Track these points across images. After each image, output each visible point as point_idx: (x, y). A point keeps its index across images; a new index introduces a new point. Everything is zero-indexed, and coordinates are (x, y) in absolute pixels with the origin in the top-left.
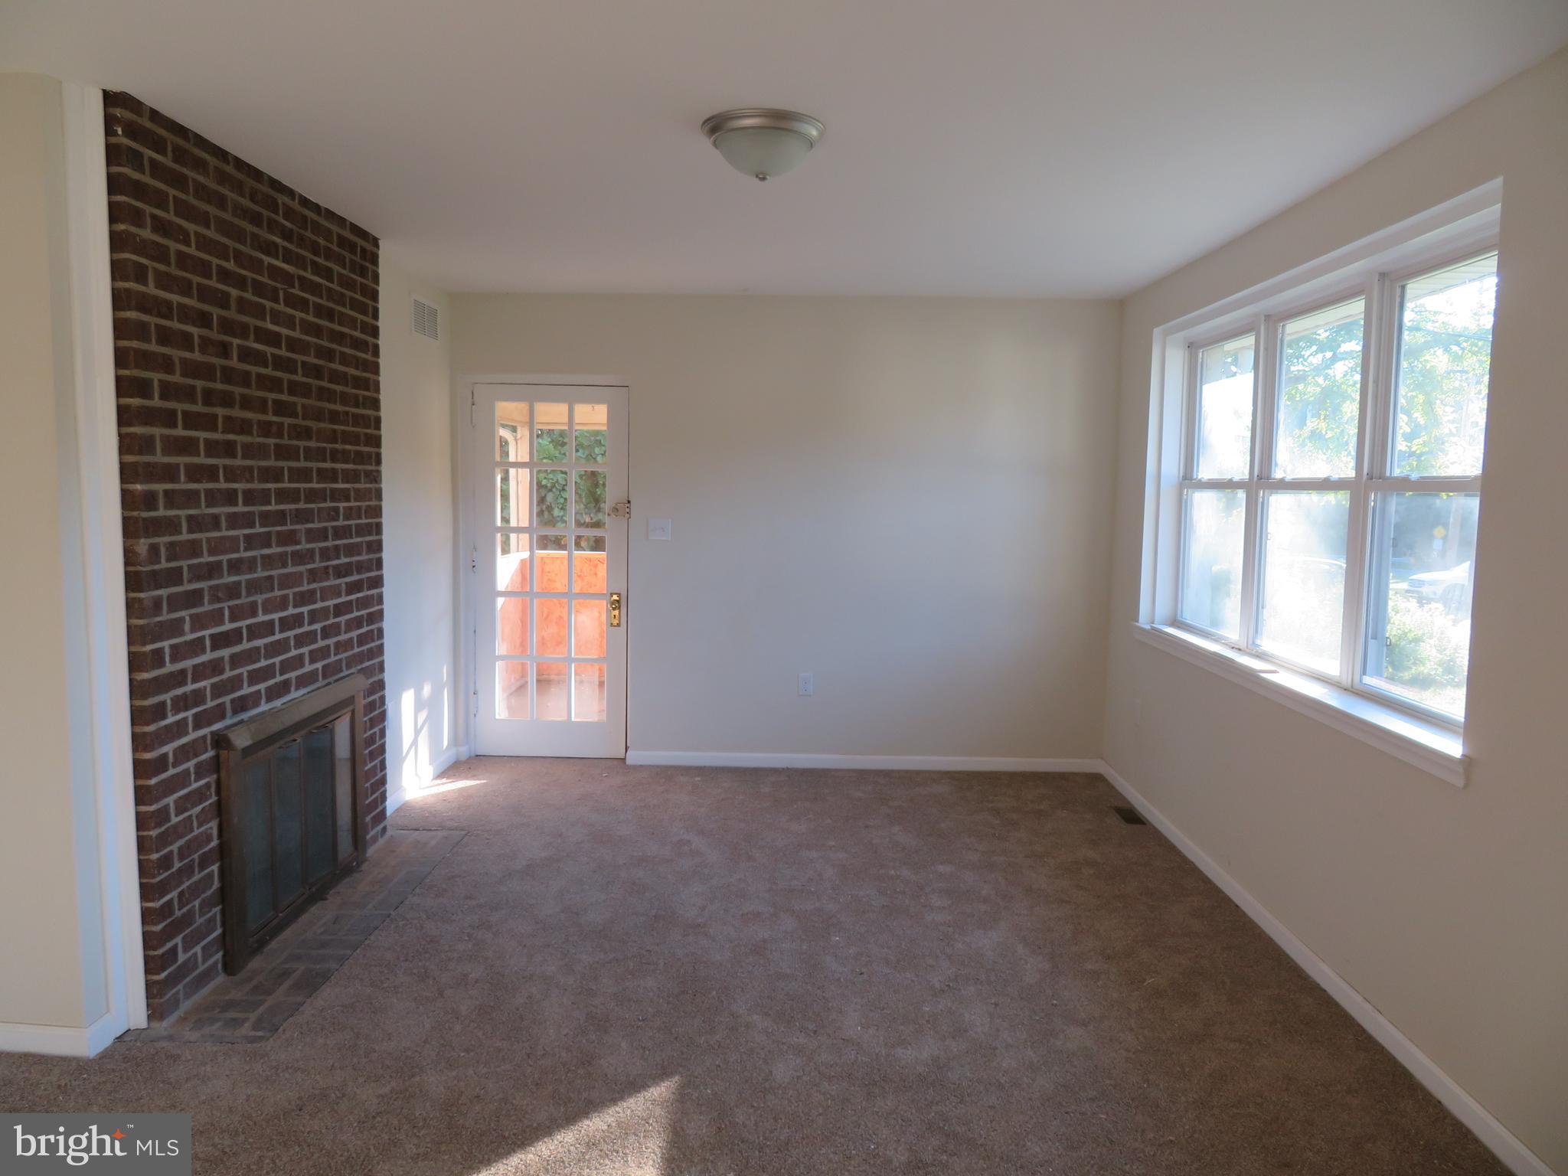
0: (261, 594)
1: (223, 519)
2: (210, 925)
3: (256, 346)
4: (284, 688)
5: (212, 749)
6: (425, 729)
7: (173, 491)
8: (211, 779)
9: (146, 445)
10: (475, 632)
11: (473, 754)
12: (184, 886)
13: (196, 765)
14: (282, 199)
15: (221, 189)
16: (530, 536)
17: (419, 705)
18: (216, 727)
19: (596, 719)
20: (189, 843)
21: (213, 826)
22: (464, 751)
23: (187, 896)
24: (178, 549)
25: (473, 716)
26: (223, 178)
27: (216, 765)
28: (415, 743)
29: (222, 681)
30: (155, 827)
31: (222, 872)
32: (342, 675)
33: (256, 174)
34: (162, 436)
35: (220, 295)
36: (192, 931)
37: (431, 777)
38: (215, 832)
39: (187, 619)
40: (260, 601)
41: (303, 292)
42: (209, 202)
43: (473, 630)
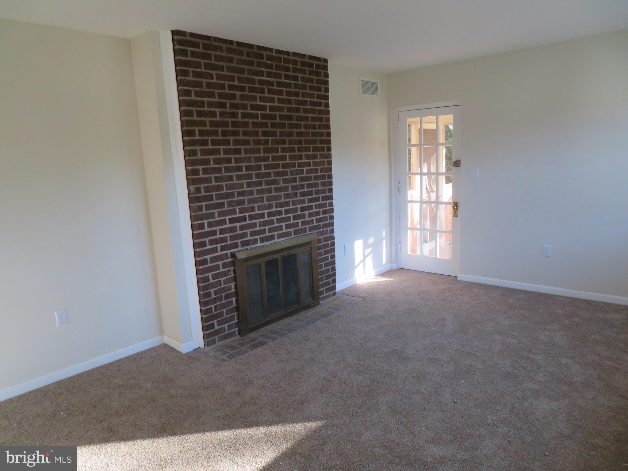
0: (256, 203)
1: (234, 177)
2: (232, 318)
3: (251, 111)
4: (272, 237)
5: (231, 258)
6: (370, 256)
7: (207, 168)
8: (232, 268)
9: (194, 153)
10: (400, 217)
11: (399, 268)
12: (218, 304)
13: (222, 263)
14: (264, 53)
15: (230, 55)
16: (421, 176)
17: (366, 246)
18: (232, 251)
19: (447, 258)
20: (219, 290)
21: (233, 285)
22: (395, 266)
23: (219, 307)
24: (210, 188)
25: (399, 252)
26: (230, 51)
27: (233, 264)
28: (363, 261)
29: (235, 234)
30: (202, 283)
31: (237, 301)
32: (306, 233)
33: (250, 46)
34: (200, 150)
35: (230, 95)
36: (221, 319)
37: (374, 276)
38: (233, 287)
39: (216, 213)
40: (256, 206)
41: (279, 87)
42: (223, 61)
43: (399, 217)
